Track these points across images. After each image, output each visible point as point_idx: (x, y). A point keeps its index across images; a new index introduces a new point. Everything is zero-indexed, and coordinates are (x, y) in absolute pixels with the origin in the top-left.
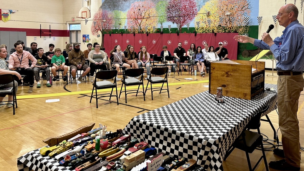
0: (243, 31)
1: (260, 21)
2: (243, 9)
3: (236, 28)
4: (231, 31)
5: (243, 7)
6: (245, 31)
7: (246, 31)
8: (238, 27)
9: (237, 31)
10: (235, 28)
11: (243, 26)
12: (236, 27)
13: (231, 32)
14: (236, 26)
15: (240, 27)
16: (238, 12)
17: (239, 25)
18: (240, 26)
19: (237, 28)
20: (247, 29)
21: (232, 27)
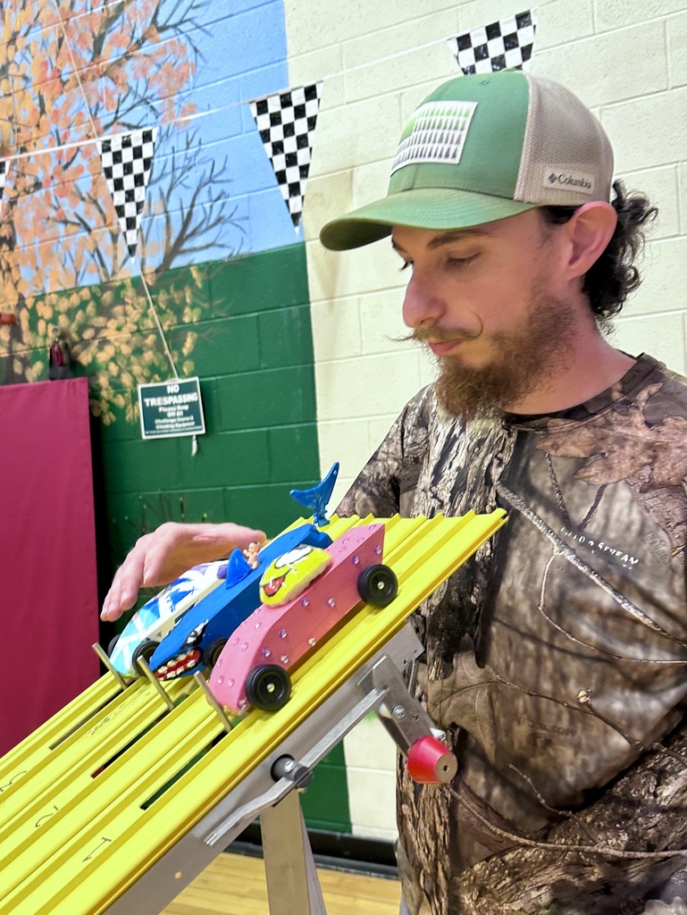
0: (138, 351)
1: (291, 160)
2: (110, 53)
3: (63, 320)
4: (26, 363)
5: (109, 22)
6: (158, 347)
7: (175, 338)
8: (83, 305)
9: (85, 359)
10: (54, 320)
11: (136, 283)
12: (64, 305)
13: (23, 379)
14: (64, 294)
15: (106, 299)
16: (61, 101)
17: (91, 279)
18: (103, 287)
19: (70, 313)
20: (179, 312)
21: (24, 316)
